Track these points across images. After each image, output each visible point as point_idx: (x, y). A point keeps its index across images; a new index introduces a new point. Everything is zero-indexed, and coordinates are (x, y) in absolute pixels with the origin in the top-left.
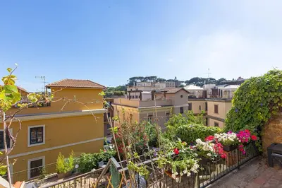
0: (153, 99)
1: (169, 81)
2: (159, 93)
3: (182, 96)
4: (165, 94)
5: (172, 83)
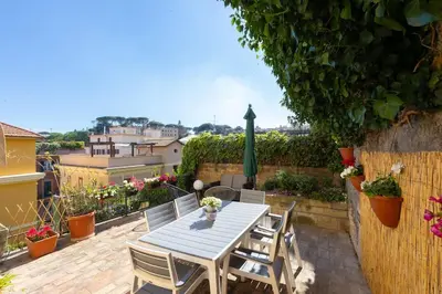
0: (133, 155)
1: (168, 126)
2: (143, 145)
3: (175, 151)
4: (152, 148)
5: (173, 129)
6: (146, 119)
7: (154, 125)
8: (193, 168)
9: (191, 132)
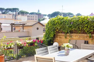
0: (12, 31)
2: (18, 25)
3: (38, 29)
4: (23, 26)
5: (35, 16)
6: (17, 9)
7: (23, 13)
8: (52, 36)
9: (47, 17)
